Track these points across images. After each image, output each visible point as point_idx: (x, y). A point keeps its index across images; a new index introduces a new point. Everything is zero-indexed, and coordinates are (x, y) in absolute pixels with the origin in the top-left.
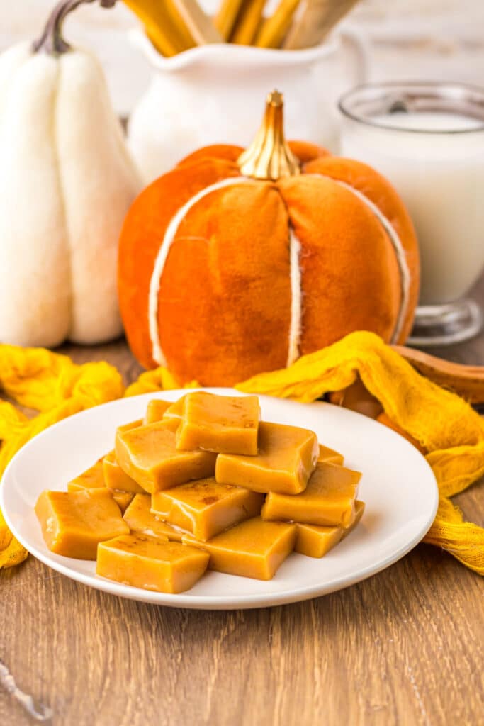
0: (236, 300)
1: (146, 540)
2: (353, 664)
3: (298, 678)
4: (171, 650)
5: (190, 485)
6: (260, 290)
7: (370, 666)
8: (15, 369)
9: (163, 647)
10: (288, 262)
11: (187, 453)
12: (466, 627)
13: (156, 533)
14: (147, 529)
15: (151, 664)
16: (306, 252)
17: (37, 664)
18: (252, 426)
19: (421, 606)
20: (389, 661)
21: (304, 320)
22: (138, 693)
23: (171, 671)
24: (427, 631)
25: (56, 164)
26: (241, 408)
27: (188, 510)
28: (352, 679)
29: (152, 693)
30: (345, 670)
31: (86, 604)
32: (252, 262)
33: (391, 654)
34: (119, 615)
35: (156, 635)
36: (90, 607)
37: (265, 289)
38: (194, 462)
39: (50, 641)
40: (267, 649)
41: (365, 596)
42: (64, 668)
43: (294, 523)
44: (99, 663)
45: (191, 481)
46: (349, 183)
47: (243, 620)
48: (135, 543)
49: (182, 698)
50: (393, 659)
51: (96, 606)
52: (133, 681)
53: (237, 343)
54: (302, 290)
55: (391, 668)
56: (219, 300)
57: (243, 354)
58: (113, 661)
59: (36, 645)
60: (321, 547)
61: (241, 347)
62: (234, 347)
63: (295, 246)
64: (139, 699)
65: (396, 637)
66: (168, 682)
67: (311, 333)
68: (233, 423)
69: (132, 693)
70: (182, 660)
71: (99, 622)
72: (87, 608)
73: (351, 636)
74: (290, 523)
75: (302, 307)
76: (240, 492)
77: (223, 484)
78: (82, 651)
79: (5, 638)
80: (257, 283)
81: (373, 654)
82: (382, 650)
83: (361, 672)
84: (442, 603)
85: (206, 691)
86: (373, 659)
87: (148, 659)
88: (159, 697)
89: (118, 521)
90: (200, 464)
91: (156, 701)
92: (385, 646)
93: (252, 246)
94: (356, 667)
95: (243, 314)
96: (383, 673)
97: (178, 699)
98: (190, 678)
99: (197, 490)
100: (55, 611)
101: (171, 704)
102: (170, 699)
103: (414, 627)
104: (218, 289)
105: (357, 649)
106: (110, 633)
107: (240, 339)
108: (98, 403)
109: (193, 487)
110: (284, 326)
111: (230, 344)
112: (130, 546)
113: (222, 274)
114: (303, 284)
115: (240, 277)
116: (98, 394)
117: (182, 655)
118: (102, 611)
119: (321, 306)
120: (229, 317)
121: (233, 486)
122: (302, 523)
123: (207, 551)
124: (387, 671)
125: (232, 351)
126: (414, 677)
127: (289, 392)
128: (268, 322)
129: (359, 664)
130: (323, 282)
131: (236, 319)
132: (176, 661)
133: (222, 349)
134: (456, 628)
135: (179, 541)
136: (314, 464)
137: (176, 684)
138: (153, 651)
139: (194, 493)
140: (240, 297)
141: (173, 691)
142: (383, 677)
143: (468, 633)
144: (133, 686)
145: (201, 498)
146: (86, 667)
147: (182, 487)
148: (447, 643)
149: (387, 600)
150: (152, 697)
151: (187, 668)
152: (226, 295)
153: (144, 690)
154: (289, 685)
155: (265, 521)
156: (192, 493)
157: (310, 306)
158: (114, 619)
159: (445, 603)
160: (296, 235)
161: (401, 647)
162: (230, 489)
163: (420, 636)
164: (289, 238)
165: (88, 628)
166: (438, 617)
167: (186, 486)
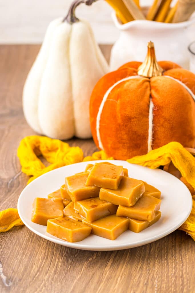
0: (126, 126)
1: (68, 220)
2: (135, 277)
3: (111, 281)
4: (67, 264)
5: (89, 200)
6: (135, 122)
7: (141, 279)
8: (47, 147)
9: (64, 263)
10: (148, 112)
11: (89, 187)
12: (186, 266)
13: (74, 218)
14: (71, 216)
15: (57, 269)
16: (156, 108)
17: (14, 264)
18: (115, 178)
19: (172, 257)
20: (150, 277)
21: (154, 135)
22: (48, 280)
23: (64, 272)
24: (170, 267)
25: (69, 67)
26: (114, 170)
27: (85, 210)
28: (132, 283)
29: (53, 280)
30: (131, 279)
31: (42, 243)
32: (133, 111)
33: (152, 275)
34: (52, 249)
35: (64, 257)
36: (43, 244)
37: (138, 122)
38: (92, 191)
39: (22, 256)
40: (104, 267)
41: (152, 250)
42: (23, 267)
43: (128, 218)
44: (37, 267)
45: (90, 198)
46: (180, 80)
47: (100, 255)
48: (63, 221)
49: (63, 284)
50: (152, 277)
51: (46, 244)
52: (47, 275)
53: (127, 143)
54: (153, 123)
55: (150, 280)
56: (119, 125)
57: (129, 148)
58: (43, 267)
59: (16, 257)
60: (138, 229)
61: (128, 145)
62: (126, 145)
63: (152, 106)
64: (47, 282)
65: (156, 268)
66: (61, 277)
67: (157, 141)
68: (108, 176)
69: (45, 280)
70: (70, 269)
71: (44, 251)
72: (42, 244)
73: (139, 266)
74: (127, 218)
75: (153, 130)
76: (107, 204)
77: (102, 200)
78: (33, 261)
79: (6, 253)
80: (135, 120)
81: (145, 274)
82: (149, 272)
83: (137, 280)
84: (181, 256)
85: (74, 282)
86: (144, 276)
87: (57, 267)
88: (55, 282)
89: (60, 211)
90: (94, 192)
91: (53, 283)
92: (151, 271)
93: (133, 105)
94: (135, 278)
95: (129, 131)
96: (146, 282)
97: (61, 283)
98: (70, 276)
99: (91, 202)
100: (29, 245)
101: (58, 285)
102: (59, 283)
103: (166, 264)
104: (120, 121)
105: (139, 271)
106: (46, 255)
107: (128, 142)
108: (71, 163)
109: (90, 201)
110: (146, 138)
111: (124, 143)
112: (60, 222)
113: (121, 115)
114: (154, 121)
115: (128, 117)
116: (72, 160)
117: (71, 267)
118: (47, 246)
119: (161, 131)
120: (123, 132)
121: (106, 201)
122: (131, 218)
123: (91, 226)
124: (147, 281)
125: (125, 146)
126: (157, 285)
127: (146, 164)
128: (139, 136)
129: (137, 277)
130: (162, 121)
131: (126, 134)
132: (67, 269)
133: (121, 145)
134: (182, 267)
135: (82, 222)
136: (141, 195)
137: (63, 278)
138: (60, 264)
139: (90, 203)
140: (128, 125)
141: (61, 281)
142: (145, 284)
143: (186, 269)
144: (47, 277)
145: (91, 205)
146: (32, 268)
147: (86, 200)
148: (176, 272)
149: (160, 253)
150: (52, 282)
151: (70, 272)
152: (122, 124)
153: (50, 279)
154: (106, 283)
155: (117, 217)
156: (89, 203)
157: (157, 130)
158: (50, 250)
159: (182, 256)
160: (152, 101)
161: (157, 272)
162: (104, 202)
163: (166, 269)
164: (149, 102)
165: (39, 252)
166: (177, 262)
167: (88, 200)
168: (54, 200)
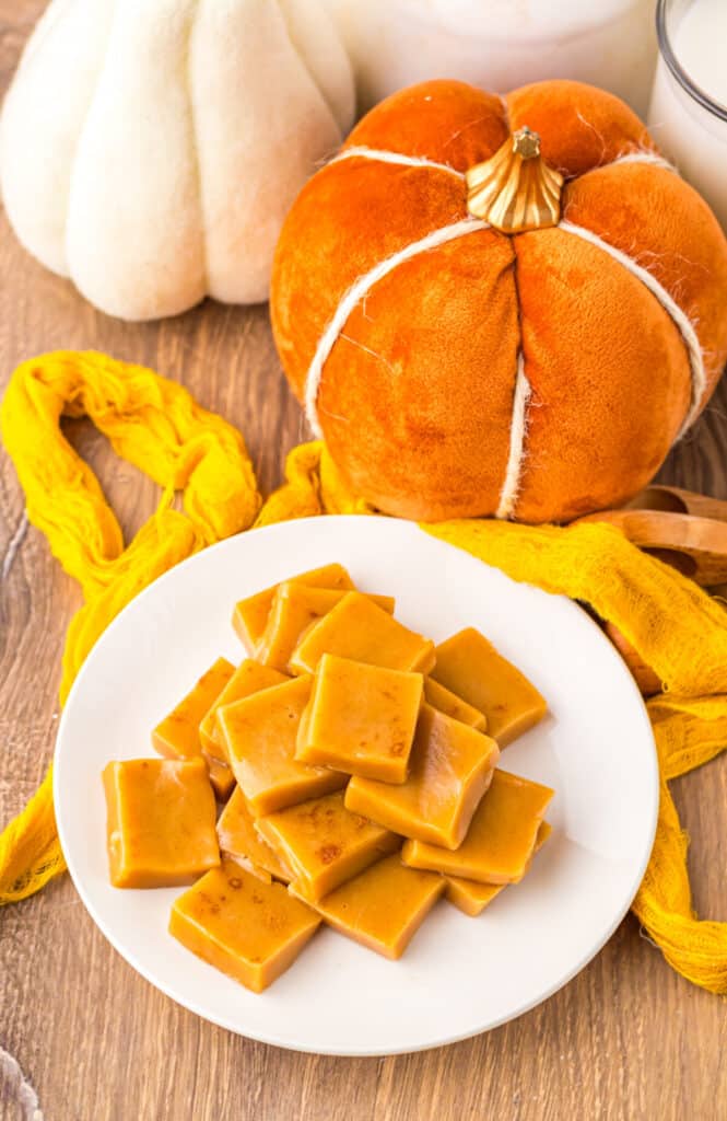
1: (240, 885)
4: (250, 1074)
5: (308, 810)
9: (240, 1064)
12: (638, 1082)
13: (257, 867)
14: (245, 858)
15: (220, 1101)
16: (537, 400)
17: (75, 1087)
18: (401, 748)
19: (591, 1026)
24: (585, 1084)
27: (297, 867)
32: (454, 414)
37: (469, 445)
39: (97, 1041)
40: (373, 1090)
42: (109, 1100)
43: (445, 876)
44: (155, 1094)
48: (224, 898)
53: (423, 492)
56: (400, 445)
57: (430, 503)
58: (172, 1093)
59: (78, 1047)
62: (419, 494)
63: (523, 388)
65: (542, 1092)
67: (533, 490)
68: (377, 741)
70: (261, 1095)
73: (485, 1080)
74: (440, 877)
77: (352, 816)
78: (136, 1065)
79: (41, 1029)
80: (458, 438)
84: (620, 1024)
87: (217, 1090)
89: (208, 837)
92: (524, 1107)
95: (434, 467)
99: (316, 823)
100: (111, 971)
103: (571, 1071)
104: (401, 434)
105: (486, 1109)
106: (176, 1028)
107: (428, 490)
110: (494, 484)
111: (414, 491)
112: (215, 910)
113: (408, 420)
115: (433, 428)
117: (263, 1084)
120: (413, 466)
121: (367, 821)
123: (319, 915)
125: (416, 497)
128: (472, 478)
130: (558, 443)
131: (424, 471)
132: (253, 1097)
133: (402, 492)
134: (625, 1085)
135: (286, 886)
136: (488, 782)
138: (227, 1071)
139: (312, 830)
143: (637, 1096)
145: (317, 845)
146: (137, 1099)
148: (606, 1112)
151: (265, 1113)
152: (411, 443)
155: (405, 869)
157: (534, 469)
159: (624, 1023)
160: (525, 370)
162: (362, 826)
163: (573, 1094)
164: (515, 378)
166: (607, 1055)
167: (304, 809)
168: (178, 774)
